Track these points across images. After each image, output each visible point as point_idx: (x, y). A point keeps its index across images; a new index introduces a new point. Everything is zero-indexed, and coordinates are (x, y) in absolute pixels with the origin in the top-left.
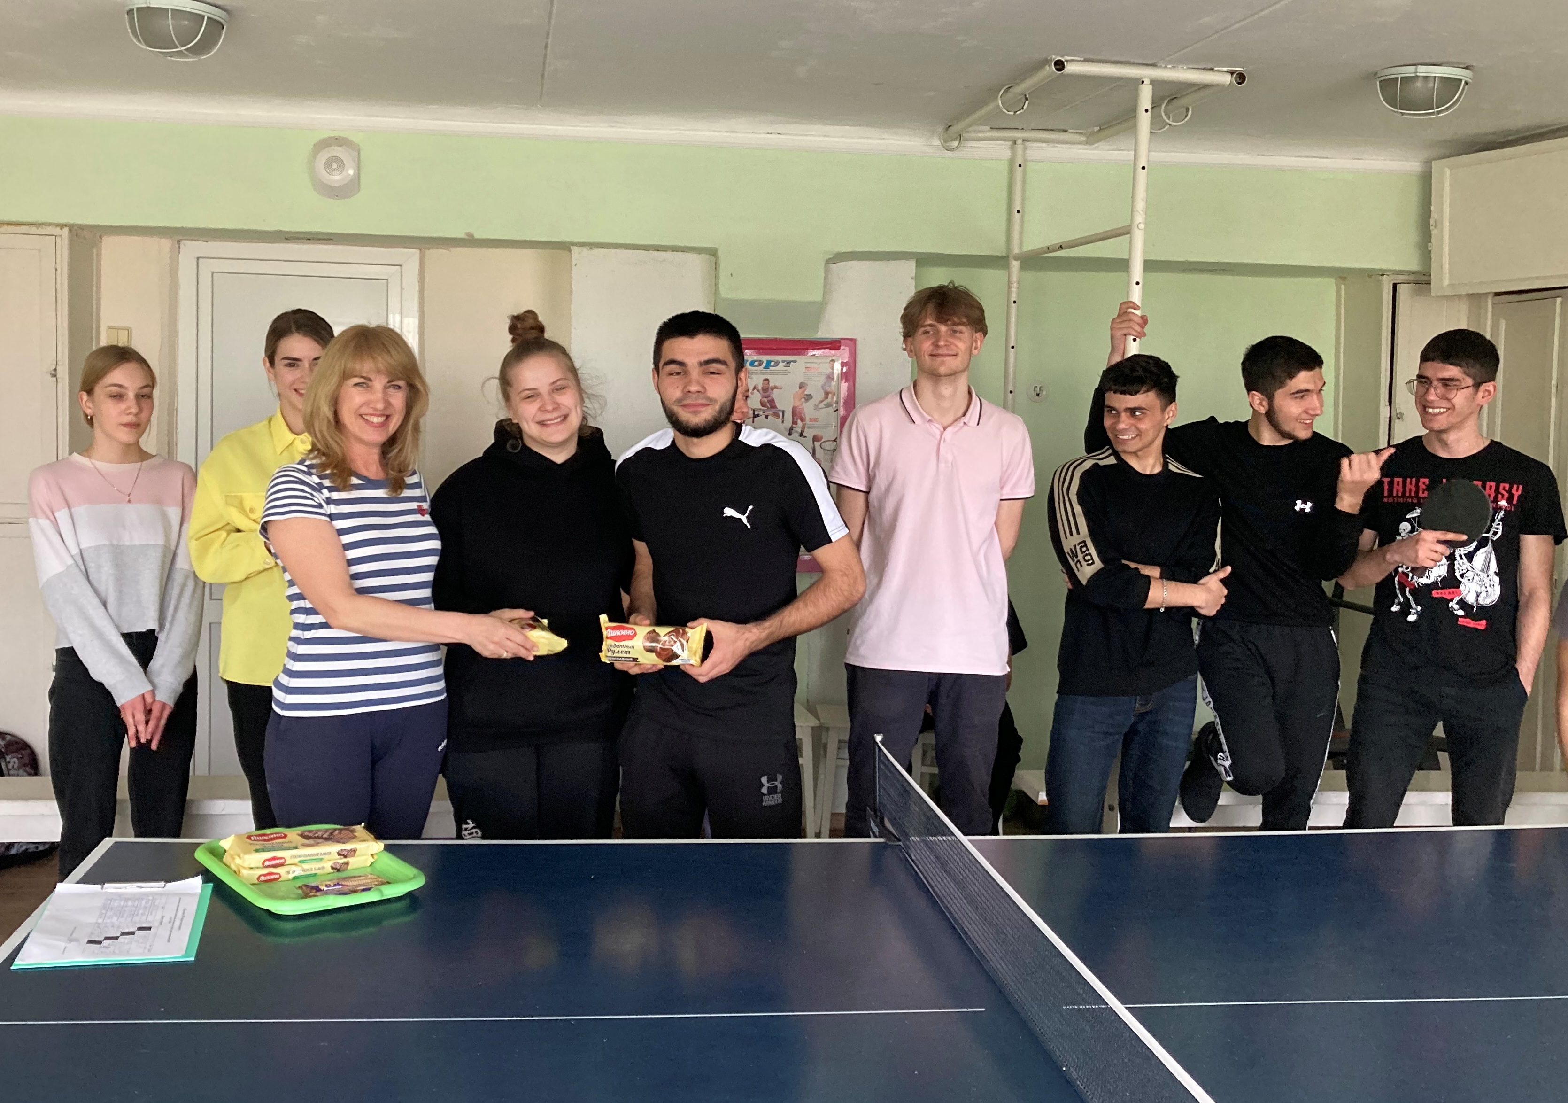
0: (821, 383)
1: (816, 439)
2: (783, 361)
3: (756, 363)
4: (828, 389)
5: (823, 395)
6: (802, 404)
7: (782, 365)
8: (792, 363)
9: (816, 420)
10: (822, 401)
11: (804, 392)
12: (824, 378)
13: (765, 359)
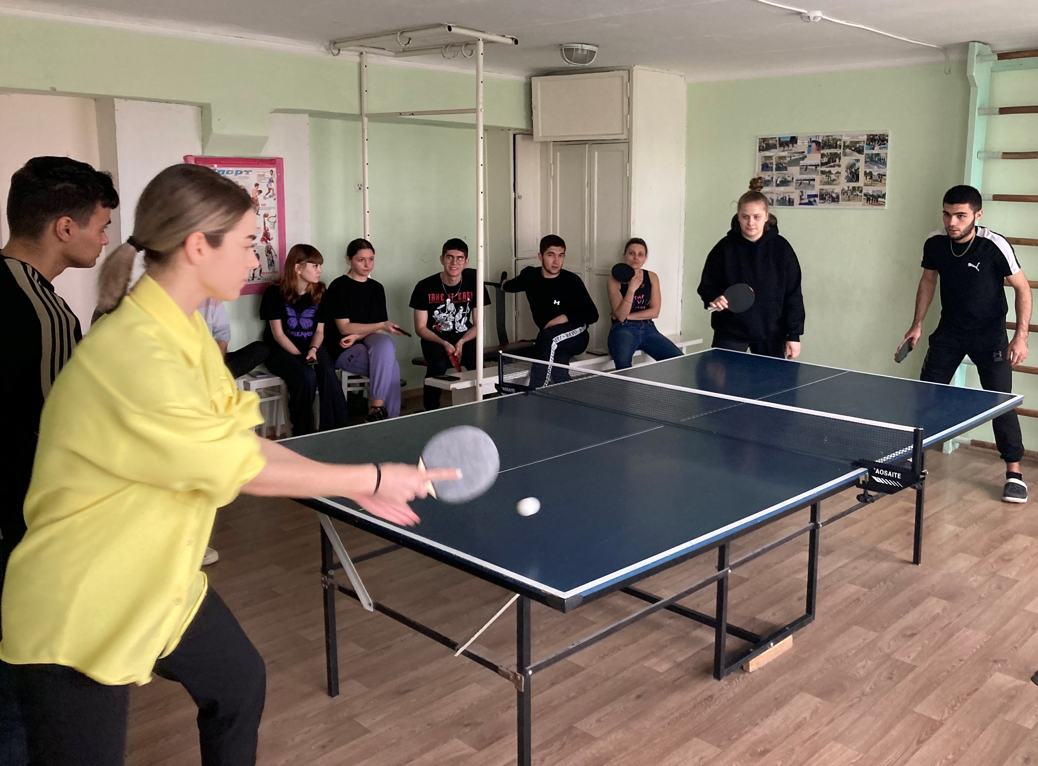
0: (267, 183)
1: (266, 216)
2: (245, 171)
3: (230, 172)
4: (270, 187)
5: (267, 191)
6: (256, 196)
7: (244, 173)
8: (250, 172)
9: (264, 205)
10: (267, 194)
11: (257, 189)
12: (268, 180)
13: (234, 169)
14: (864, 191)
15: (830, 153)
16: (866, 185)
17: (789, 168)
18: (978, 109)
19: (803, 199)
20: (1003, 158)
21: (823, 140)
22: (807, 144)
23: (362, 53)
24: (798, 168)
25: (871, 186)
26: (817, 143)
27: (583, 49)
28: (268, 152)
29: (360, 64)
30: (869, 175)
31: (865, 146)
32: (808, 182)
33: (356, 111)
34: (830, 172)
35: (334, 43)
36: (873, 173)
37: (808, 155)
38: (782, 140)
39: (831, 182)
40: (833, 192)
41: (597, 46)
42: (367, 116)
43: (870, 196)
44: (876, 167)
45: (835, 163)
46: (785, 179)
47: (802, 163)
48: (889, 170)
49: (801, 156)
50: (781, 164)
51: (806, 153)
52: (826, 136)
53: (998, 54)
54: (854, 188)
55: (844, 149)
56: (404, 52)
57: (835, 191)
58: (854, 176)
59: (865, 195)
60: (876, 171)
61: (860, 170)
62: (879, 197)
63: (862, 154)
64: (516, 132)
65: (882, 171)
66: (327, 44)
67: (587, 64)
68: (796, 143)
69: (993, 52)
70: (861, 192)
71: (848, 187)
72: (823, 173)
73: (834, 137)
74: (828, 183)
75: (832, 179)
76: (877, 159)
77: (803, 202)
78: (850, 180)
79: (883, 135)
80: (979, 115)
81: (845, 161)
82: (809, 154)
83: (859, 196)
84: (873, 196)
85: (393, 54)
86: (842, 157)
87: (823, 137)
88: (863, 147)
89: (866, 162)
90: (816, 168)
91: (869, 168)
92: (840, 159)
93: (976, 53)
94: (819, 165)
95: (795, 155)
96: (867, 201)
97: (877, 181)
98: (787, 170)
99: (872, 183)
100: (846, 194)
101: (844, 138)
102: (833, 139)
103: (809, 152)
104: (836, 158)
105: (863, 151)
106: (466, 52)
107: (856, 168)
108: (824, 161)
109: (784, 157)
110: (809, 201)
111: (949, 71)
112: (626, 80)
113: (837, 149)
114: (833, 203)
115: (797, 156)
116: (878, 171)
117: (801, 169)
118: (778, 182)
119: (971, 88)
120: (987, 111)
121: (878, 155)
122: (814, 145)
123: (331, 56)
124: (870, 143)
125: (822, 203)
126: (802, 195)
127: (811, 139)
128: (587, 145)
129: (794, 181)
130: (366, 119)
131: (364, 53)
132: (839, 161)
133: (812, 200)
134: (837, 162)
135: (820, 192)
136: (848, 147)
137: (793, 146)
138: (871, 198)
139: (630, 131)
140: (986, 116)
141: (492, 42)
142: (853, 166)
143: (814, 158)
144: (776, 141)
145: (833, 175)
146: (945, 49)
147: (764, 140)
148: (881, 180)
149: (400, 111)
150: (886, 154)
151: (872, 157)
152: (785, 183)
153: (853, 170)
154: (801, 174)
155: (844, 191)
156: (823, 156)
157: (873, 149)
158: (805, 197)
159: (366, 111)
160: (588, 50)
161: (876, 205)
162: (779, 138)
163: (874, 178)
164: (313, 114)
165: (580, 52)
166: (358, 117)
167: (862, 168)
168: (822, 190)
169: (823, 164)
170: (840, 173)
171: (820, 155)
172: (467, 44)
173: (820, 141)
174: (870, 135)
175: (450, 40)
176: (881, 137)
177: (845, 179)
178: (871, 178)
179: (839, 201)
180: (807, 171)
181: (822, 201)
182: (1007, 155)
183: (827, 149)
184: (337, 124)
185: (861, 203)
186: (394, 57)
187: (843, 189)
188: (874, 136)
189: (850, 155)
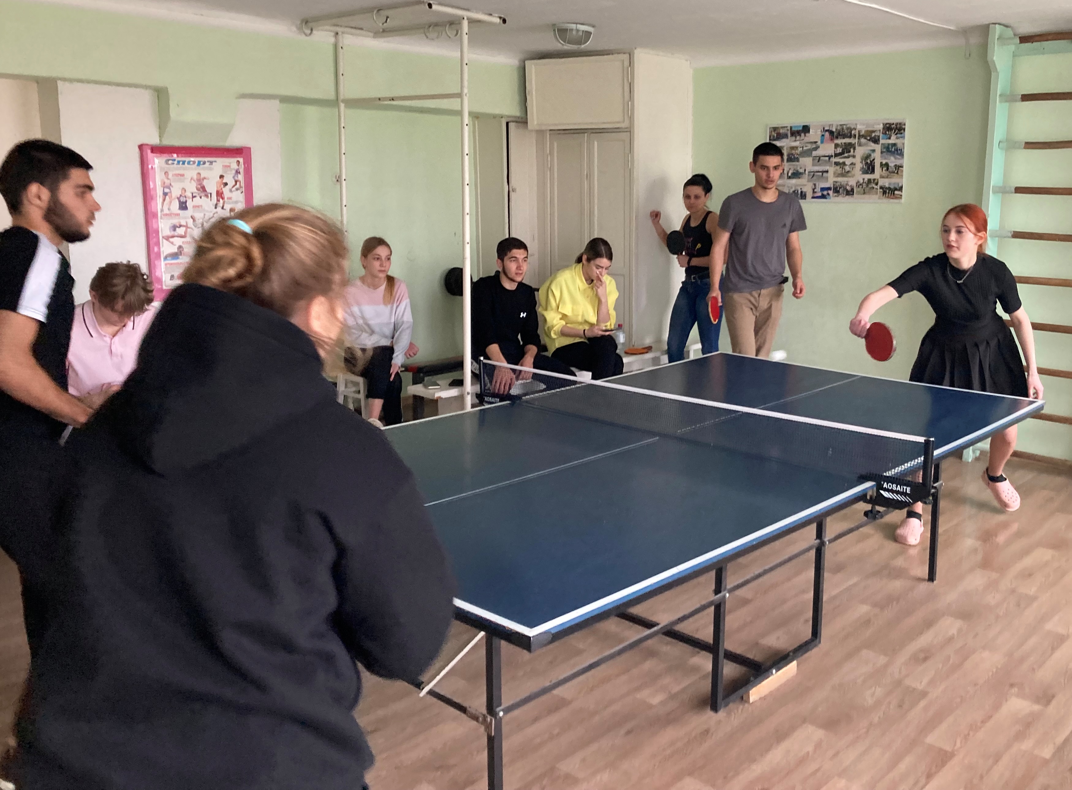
0: (233, 175)
1: (232, 210)
12: (234, 172)
13: (197, 160)
14: (880, 184)
15: (845, 143)
16: (882, 177)
17: (801, 159)
18: (1000, 95)
19: (816, 192)
20: (1025, 148)
21: (836, 129)
22: (820, 133)
23: (337, 34)
24: (811, 159)
25: (887, 177)
26: (831, 132)
27: (578, 31)
28: (234, 141)
29: (336, 46)
30: (885, 166)
31: (881, 135)
32: (821, 174)
33: (331, 95)
34: (844, 164)
35: (306, 22)
36: (890, 165)
37: (821, 146)
38: (793, 129)
39: (845, 174)
40: (847, 184)
41: (593, 26)
42: (343, 101)
43: (887, 188)
44: (892, 158)
45: (850, 154)
46: (797, 171)
47: (814, 153)
48: (906, 162)
49: (814, 146)
50: (792, 154)
51: (819, 143)
52: (840, 125)
53: (1020, 37)
54: (869, 181)
55: (859, 139)
56: (384, 32)
57: (850, 184)
58: (870, 168)
59: (881, 188)
60: (892, 161)
61: (875, 161)
62: (896, 189)
63: (877, 144)
64: (509, 120)
65: (898, 162)
66: (299, 22)
67: (583, 46)
68: (809, 131)
69: (1015, 35)
70: (877, 184)
71: (864, 179)
72: (837, 164)
73: (848, 126)
74: (842, 175)
75: (846, 171)
76: (893, 150)
77: (816, 195)
78: (865, 172)
79: (900, 124)
80: (1000, 102)
81: (860, 152)
82: (822, 144)
83: (874, 189)
84: (889, 189)
85: (372, 34)
86: (857, 147)
87: (837, 126)
88: (879, 136)
89: (882, 152)
90: (829, 159)
91: (885, 159)
92: (854, 149)
93: (997, 37)
94: (832, 156)
95: (807, 145)
96: (883, 194)
97: (894, 172)
98: (798, 161)
99: (888, 175)
100: (861, 186)
101: (859, 127)
102: (848, 129)
103: (822, 142)
104: (851, 148)
105: (879, 141)
106: (451, 33)
107: (872, 160)
108: (838, 152)
109: (797, 148)
110: (823, 195)
111: (970, 55)
112: (626, 63)
113: (852, 139)
114: (847, 197)
115: (809, 146)
116: (894, 162)
117: (813, 160)
118: (790, 174)
119: (992, 73)
120: (1009, 98)
121: (894, 145)
122: (827, 134)
123: (303, 37)
124: (886, 132)
125: (835, 196)
126: (815, 188)
127: (824, 128)
128: (586, 134)
129: (807, 172)
130: (342, 106)
131: (340, 33)
132: (854, 152)
133: (825, 193)
134: (852, 153)
135: (834, 185)
136: (864, 136)
137: (805, 136)
138: (888, 191)
139: (631, 119)
140: (1007, 104)
141: (479, 21)
142: (868, 156)
143: (828, 149)
144: (788, 130)
145: (848, 166)
146: (965, 32)
147: (775, 129)
148: (898, 171)
149: (379, 96)
150: (903, 144)
151: (888, 148)
152: (796, 175)
153: (869, 161)
154: (813, 165)
155: (858, 184)
156: (837, 146)
157: (890, 138)
158: (818, 190)
159: (341, 97)
160: (583, 31)
161: (892, 198)
162: (791, 128)
163: (890, 169)
164: (285, 99)
165: (574, 32)
166: (334, 103)
167: (878, 159)
168: (836, 182)
169: (836, 155)
170: (855, 164)
171: (833, 145)
172: (451, 23)
173: (834, 130)
174: (887, 124)
175: (434, 19)
176: (898, 126)
177: (860, 170)
178: (888, 169)
179: (853, 194)
180: (820, 162)
181: (836, 194)
182: (1030, 145)
183: (841, 138)
184: (311, 112)
185: (877, 196)
186: (374, 37)
187: (858, 182)
188: (890, 124)
189: (865, 145)
